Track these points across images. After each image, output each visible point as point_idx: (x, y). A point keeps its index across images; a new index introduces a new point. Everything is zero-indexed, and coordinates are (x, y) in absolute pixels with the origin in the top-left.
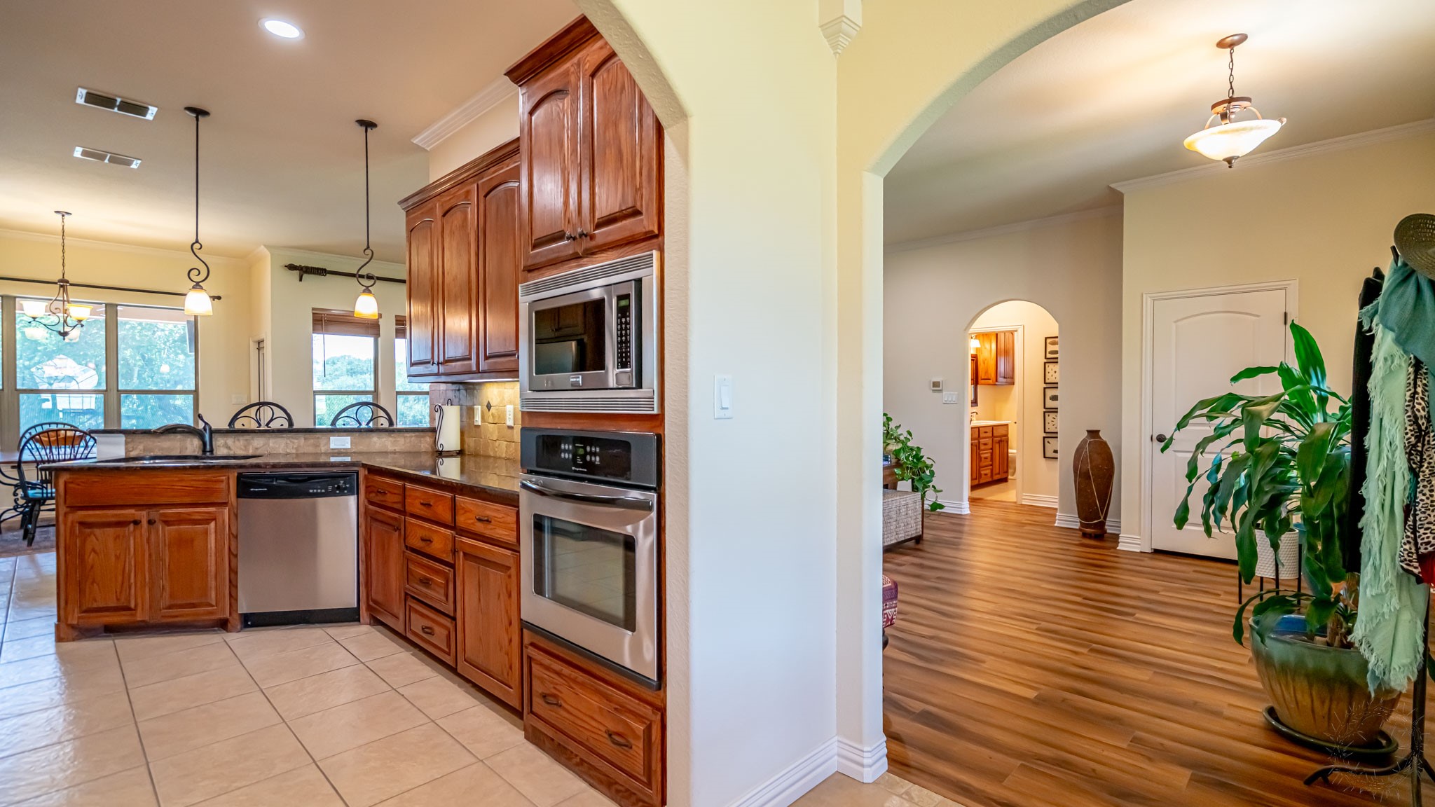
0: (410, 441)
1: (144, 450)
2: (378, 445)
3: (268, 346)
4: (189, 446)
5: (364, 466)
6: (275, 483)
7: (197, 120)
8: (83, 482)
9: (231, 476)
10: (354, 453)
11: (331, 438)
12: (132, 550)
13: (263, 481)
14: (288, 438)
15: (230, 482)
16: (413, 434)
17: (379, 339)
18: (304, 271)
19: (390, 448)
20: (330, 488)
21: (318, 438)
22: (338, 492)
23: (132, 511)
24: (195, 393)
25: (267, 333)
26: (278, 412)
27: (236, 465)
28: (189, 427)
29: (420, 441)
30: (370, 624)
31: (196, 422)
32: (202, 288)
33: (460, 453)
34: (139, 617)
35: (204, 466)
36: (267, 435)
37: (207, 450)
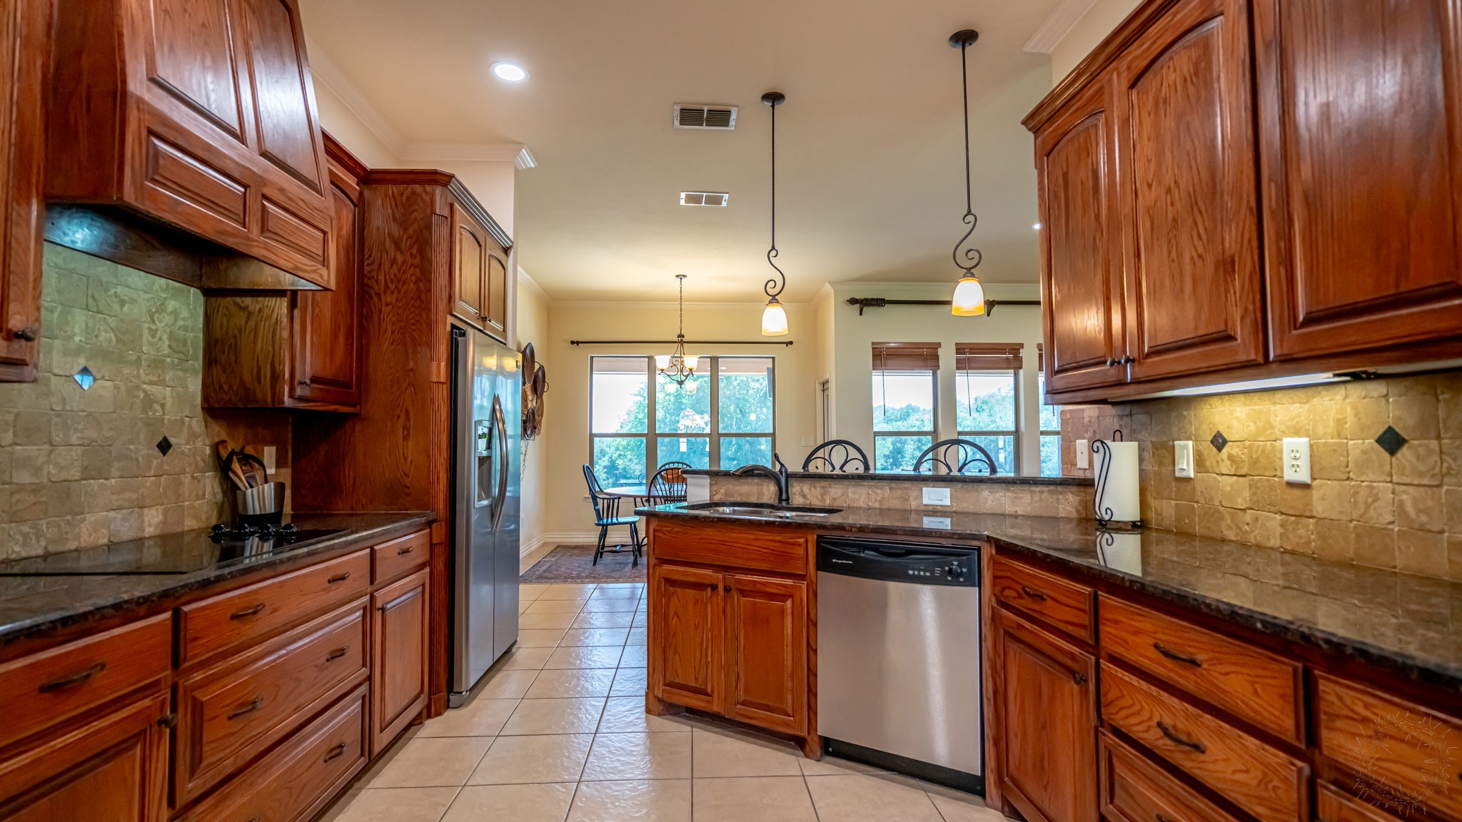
0: (1041, 499)
1: (726, 495)
2: (989, 502)
3: (832, 386)
4: (766, 492)
5: (989, 539)
6: (862, 555)
7: (773, 108)
8: (668, 531)
9: (810, 538)
10: (956, 512)
11: (924, 489)
12: (709, 620)
13: (847, 551)
14: (870, 487)
15: (807, 548)
16: (1045, 489)
17: (939, 372)
18: (863, 304)
19: (1009, 509)
20: (938, 570)
21: (907, 489)
22: (949, 578)
23: (708, 572)
24: (773, 435)
25: (831, 374)
26: (853, 453)
27: (816, 524)
28: (765, 469)
29: (1058, 499)
30: (1003, 812)
31: (774, 465)
32: (778, 302)
33: (1139, 527)
34: (716, 708)
35: (779, 522)
36: (846, 482)
37: (783, 500)
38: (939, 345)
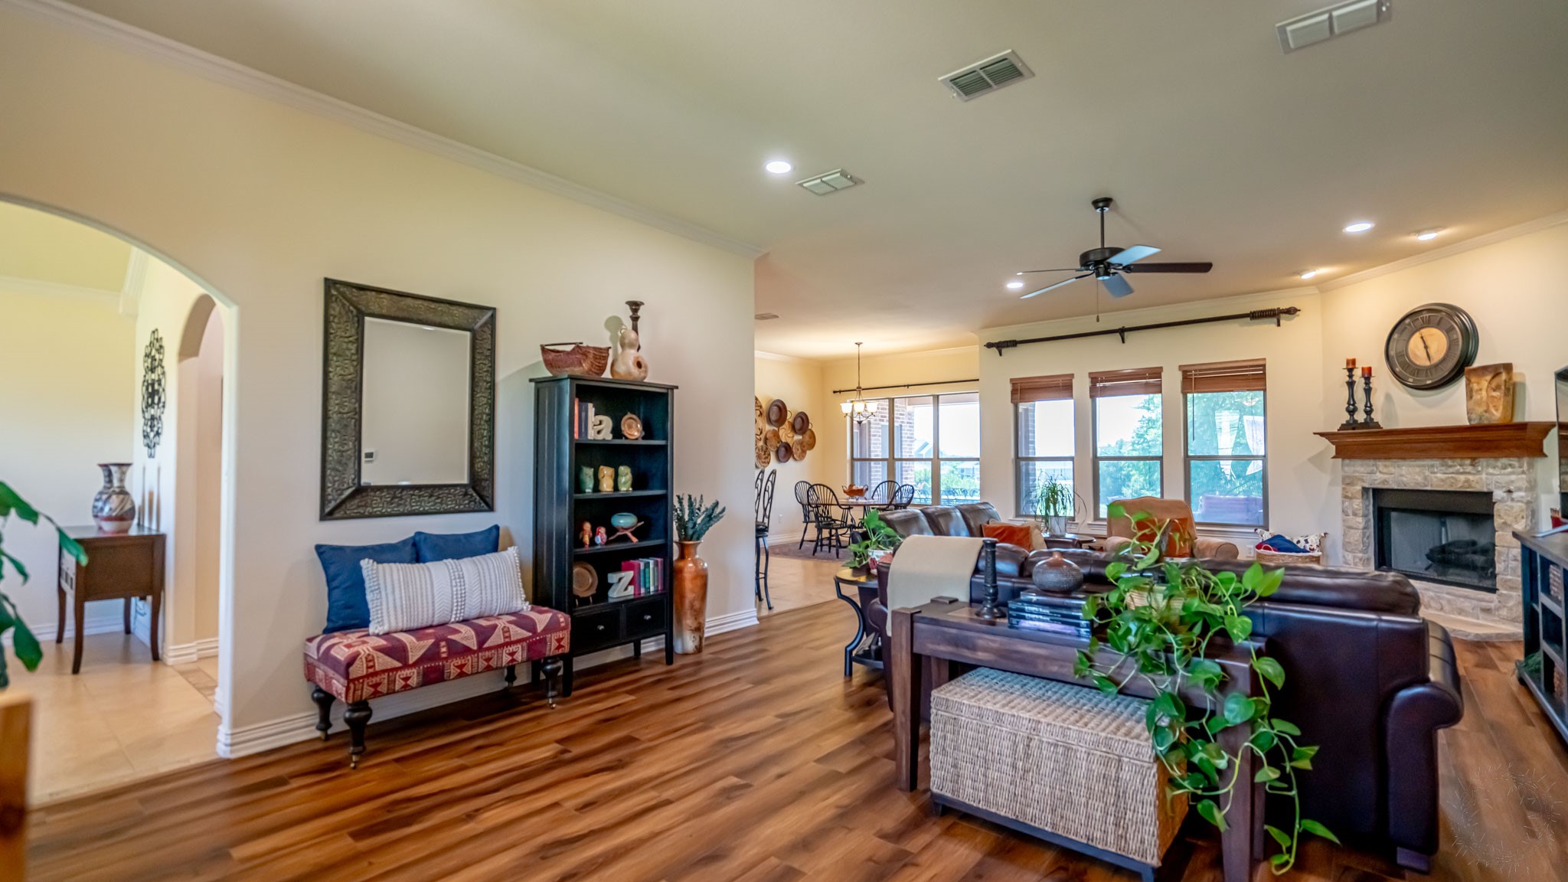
18: (1000, 346)
38: (1072, 376)
